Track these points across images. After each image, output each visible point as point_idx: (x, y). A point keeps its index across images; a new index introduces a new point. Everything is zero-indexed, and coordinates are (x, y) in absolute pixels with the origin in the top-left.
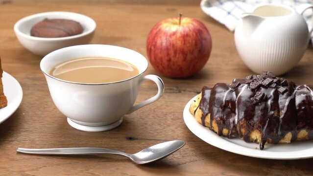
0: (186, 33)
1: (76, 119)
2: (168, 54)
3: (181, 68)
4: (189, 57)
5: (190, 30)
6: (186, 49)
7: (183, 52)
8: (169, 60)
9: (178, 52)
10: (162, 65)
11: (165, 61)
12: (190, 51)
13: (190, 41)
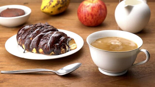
0: (93, 6)
1: (102, 68)
2: (85, 15)
3: (91, 22)
4: (94, 17)
5: (96, 5)
6: (93, 13)
7: (92, 15)
8: (86, 18)
9: (89, 14)
10: (82, 20)
11: (84, 18)
12: (95, 14)
13: (95, 10)
